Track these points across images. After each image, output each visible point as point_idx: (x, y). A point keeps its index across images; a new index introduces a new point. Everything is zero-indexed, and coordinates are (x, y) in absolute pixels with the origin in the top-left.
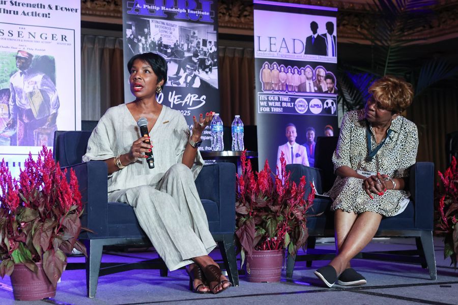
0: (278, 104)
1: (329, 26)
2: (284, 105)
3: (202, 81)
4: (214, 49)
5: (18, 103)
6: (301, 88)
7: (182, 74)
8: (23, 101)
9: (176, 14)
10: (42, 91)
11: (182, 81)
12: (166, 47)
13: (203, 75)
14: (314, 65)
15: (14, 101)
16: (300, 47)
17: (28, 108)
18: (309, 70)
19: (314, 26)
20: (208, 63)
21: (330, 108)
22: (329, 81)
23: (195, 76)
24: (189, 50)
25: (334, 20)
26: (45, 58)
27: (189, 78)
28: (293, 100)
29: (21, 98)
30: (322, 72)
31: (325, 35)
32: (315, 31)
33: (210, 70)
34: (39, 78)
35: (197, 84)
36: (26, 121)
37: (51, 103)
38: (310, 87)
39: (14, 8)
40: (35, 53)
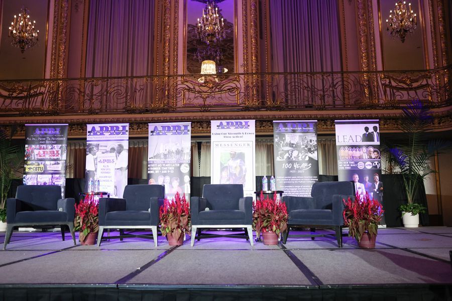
0: (349, 165)
1: (375, 128)
2: (351, 165)
3: (309, 158)
4: (316, 143)
5: (231, 171)
6: (360, 158)
7: (300, 154)
8: (233, 170)
9: (297, 130)
10: (240, 166)
11: (300, 158)
12: (293, 144)
13: (310, 155)
14: (368, 146)
15: (229, 171)
16: (359, 139)
17: (234, 173)
18: (364, 149)
19: (367, 129)
20: (312, 150)
21: (376, 166)
22: (375, 153)
23: (306, 155)
24: (303, 145)
25: (377, 125)
26: (241, 153)
27: (303, 157)
28: (356, 163)
29: (232, 169)
30: (372, 149)
31: (373, 132)
32: (367, 131)
33: (314, 152)
34: (239, 161)
35: (307, 159)
36: (234, 178)
37: (243, 170)
38: (365, 156)
39: (230, 135)
40: (237, 152)
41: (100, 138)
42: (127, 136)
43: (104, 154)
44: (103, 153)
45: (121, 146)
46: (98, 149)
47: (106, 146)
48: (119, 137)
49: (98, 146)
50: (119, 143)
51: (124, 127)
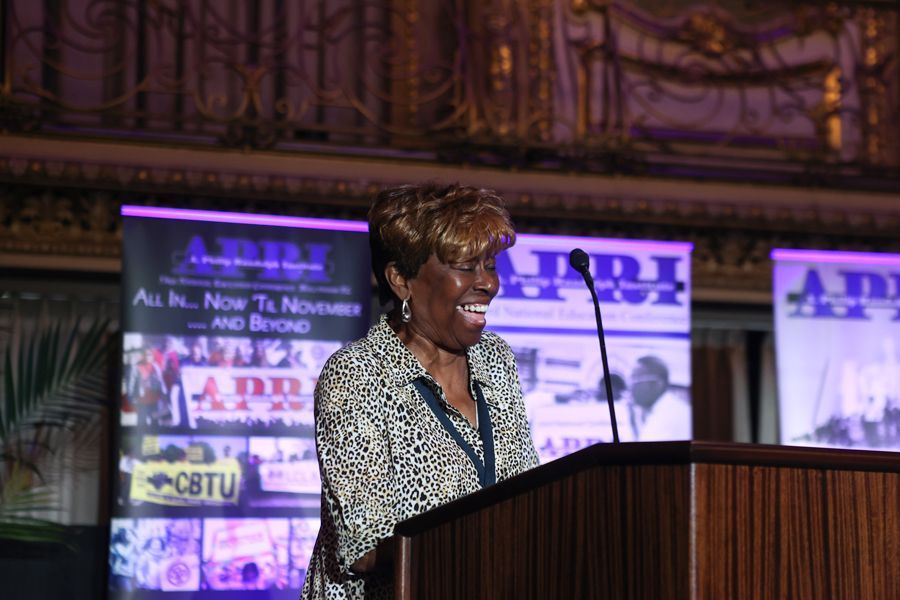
41: (538, 314)
42: (679, 316)
43: (563, 409)
44: (561, 400)
45: (654, 369)
46: (533, 380)
47: (576, 365)
48: (639, 318)
49: (529, 358)
50: (644, 353)
51: (666, 266)
